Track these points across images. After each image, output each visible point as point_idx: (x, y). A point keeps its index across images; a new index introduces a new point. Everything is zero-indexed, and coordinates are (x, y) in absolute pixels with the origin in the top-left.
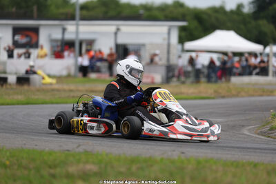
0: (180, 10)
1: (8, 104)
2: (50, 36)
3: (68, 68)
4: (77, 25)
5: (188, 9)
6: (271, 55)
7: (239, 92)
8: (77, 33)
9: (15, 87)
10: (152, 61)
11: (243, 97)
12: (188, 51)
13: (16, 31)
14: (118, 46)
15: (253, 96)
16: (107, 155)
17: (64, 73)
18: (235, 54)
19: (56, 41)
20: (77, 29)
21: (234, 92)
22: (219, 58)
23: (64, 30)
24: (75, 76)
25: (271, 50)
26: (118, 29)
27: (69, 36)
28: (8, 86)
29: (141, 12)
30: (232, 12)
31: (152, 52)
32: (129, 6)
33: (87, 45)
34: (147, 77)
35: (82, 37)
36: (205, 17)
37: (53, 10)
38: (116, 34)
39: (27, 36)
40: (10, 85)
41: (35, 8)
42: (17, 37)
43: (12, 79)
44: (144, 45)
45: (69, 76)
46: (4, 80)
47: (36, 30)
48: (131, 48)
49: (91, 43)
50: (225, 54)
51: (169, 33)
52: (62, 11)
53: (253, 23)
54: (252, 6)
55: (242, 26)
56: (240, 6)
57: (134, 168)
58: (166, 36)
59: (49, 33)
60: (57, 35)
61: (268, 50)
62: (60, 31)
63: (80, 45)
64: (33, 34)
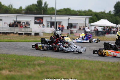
0: (90, 12)
1: (28, 42)
2: (47, 20)
3: (52, 31)
4: (55, 17)
5: (93, 12)
6: (119, 28)
7: (106, 39)
8: (55, 19)
9: (34, 36)
10: (80, 29)
11: (108, 41)
12: (92, 26)
13: (36, 18)
14: (69, 24)
15: (111, 40)
16: (51, 58)
18: (107, 27)
19: (49, 22)
20: (55, 18)
21: (105, 39)
22: (102, 28)
23: (51, 18)
25: (119, 26)
26: (69, 18)
27: (53, 20)
28: (31, 36)
29: (77, 13)
30: (107, 13)
31: (80, 26)
32: (74, 11)
33: (59, 23)
34: (78, 34)
35: (57, 20)
36: (98, 15)
37: (49, 12)
38: (68, 20)
39: (39, 20)
40: (32, 36)
41: (42, 11)
42: (36, 20)
43: (33, 34)
44: (77, 24)
45: (52, 33)
46: (30, 34)
47: (42, 18)
48: (73, 25)
49: (60, 23)
50: (104, 27)
51: (86, 20)
52: (52, 12)
53: (114, 17)
54: (114, 12)
55: (111, 18)
56: (110, 12)
57: (57, 62)
58: (85, 21)
59: (46, 19)
61: (118, 26)
62: (50, 19)
63: (57, 23)
64: (41, 20)
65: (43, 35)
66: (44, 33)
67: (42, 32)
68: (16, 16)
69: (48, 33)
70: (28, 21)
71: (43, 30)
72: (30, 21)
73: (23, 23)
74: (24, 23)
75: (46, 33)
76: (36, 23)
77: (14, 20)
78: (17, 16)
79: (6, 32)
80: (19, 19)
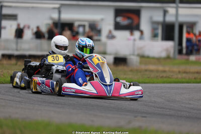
2: (151, 18)
3: (167, 50)
4: (177, 8)
8: (177, 15)
17: (164, 55)
19: (157, 23)
20: (177, 11)
23: (165, 12)
24: (174, 58)
27: (170, 19)
33: (187, 27)
35: (181, 19)
39: (129, 18)
42: (119, 19)
45: (168, 58)
59: (150, 16)
60: (159, 17)
62: (161, 13)
63: (181, 27)
64: (134, 17)
65: (141, 63)
66: (142, 57)
67: (136, 53)
68: (57, 6)
69: (154, 58)
70: (94, 21)
71: (141, 48)
72: (102, 20)
73: (79, 26)
74: (84, 26)
75: (148, 57)
76: (118, 27)
77: (52, 19)
78: (62, 5)
79: (27, 53)
80: (67, 16)
